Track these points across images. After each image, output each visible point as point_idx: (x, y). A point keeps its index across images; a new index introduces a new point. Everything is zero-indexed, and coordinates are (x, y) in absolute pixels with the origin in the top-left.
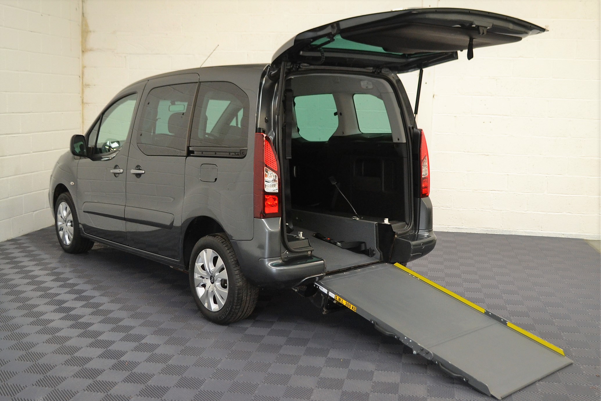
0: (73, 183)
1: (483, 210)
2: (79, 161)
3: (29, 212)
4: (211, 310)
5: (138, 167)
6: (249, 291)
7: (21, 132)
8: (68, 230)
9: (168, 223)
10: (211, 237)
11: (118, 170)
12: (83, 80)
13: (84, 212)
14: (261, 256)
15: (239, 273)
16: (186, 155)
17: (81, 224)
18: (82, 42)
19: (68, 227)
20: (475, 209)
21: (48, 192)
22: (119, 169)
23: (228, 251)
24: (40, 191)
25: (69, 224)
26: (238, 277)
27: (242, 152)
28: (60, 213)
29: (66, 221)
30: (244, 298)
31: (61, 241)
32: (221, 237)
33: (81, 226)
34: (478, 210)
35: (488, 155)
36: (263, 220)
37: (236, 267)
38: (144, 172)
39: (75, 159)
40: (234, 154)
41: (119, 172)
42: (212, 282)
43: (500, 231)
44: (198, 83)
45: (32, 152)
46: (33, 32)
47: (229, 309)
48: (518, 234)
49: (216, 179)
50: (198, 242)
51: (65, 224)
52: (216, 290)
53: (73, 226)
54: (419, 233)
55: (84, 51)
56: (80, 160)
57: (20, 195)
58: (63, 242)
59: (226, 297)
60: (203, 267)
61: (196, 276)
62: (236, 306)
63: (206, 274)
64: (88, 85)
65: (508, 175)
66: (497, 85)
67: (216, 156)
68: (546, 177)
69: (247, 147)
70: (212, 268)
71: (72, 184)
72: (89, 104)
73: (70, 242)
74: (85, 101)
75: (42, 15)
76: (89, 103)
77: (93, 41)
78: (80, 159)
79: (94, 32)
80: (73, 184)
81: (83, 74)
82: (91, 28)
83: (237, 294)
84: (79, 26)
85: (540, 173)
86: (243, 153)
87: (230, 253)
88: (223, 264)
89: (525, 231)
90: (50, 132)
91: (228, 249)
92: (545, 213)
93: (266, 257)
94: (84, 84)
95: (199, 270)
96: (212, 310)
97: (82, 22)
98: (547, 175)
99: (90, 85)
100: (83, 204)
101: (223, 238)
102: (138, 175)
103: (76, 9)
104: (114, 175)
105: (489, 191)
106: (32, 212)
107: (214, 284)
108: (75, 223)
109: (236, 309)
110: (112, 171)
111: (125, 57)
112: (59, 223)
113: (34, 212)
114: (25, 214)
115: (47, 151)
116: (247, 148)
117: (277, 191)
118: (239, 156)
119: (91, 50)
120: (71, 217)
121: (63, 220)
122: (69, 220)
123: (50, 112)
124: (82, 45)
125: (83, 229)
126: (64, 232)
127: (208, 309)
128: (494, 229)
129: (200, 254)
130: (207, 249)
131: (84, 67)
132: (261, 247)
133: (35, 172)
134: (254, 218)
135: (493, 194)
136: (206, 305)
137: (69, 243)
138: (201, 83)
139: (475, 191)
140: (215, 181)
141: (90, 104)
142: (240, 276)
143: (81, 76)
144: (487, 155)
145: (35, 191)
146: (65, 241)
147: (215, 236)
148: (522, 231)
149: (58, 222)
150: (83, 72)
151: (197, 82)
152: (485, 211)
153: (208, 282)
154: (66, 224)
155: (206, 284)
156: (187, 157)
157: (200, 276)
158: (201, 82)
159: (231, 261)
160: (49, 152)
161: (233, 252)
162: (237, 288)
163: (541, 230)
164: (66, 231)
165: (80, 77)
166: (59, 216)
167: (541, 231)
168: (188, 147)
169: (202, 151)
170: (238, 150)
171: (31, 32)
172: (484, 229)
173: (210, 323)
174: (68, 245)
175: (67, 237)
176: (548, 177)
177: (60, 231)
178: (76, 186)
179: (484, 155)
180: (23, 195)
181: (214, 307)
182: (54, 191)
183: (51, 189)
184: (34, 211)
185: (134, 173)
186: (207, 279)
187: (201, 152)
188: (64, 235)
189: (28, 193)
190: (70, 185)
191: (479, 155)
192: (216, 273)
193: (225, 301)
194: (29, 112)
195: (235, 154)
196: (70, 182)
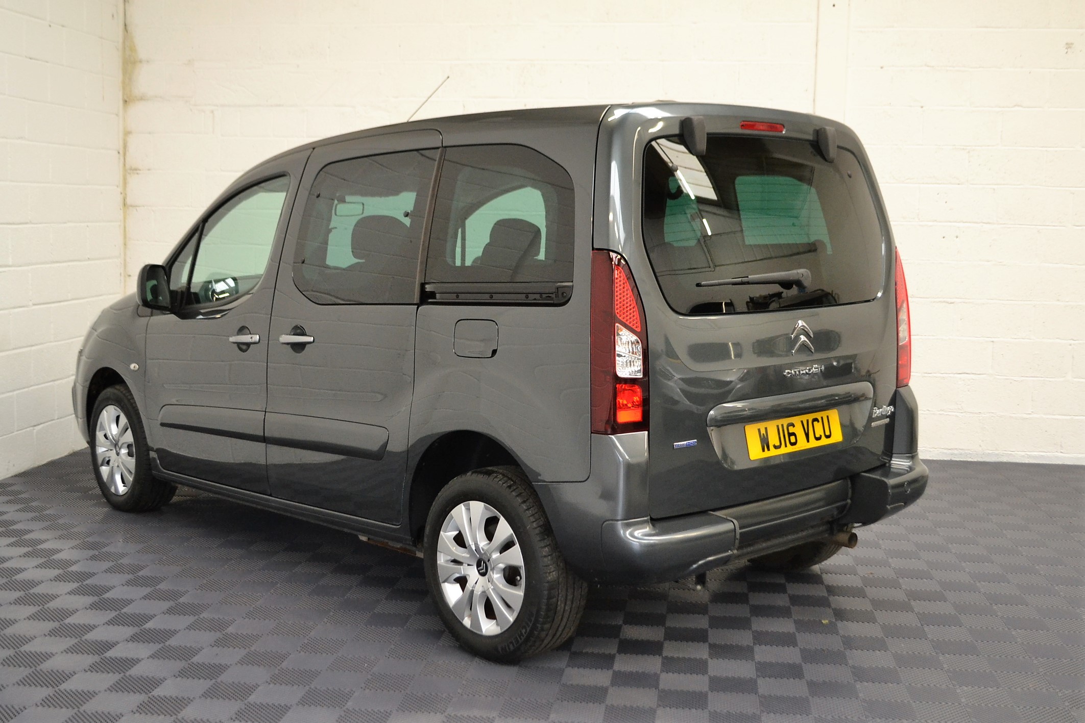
0: (137, 366)
1: (945, 413)
2: (149, 319)
3: (26, 428)
4: (479, 633)
5: (299, 330)
6: (570, 591)
7: (10, 263)
8: (122, 463)
9: (374, 446)
10: (481, 476)
11: (250, 336)
12: (125, 159)
13: (163, 425)
14: (608, 515)
15: (550, 554)
16: (418, 302)
17: (152, 450)
18: (124, 82)
19: (121, 458)
20: (928, 412)
21: (72, 384)
22: (251, 334)
23: (524, 507)
24: (47, 384)
25: (124, 451)
26: (547, 561)
27: (560, 293)
28: (102, 428)
29: (116, 445)
30: (561, 606)
31: (104, 487)
32: (503, 475)
33: (153, 454)
34: (934, 414)
35: (953, 303)
36: (612, 437)
37: (544, 539)
38: (311, 339)
39: (140, 316)
40: (538, 296)
41: (250, 340)
42: (481, 571)
43: (977, 454)
44: (440, 149)
45: (31, 303)
46: (34, 59)
47: (526, 630)
48: (1017, 461)
49: (494, 352)
50: (446, 487)
51: (115, 452)
52: (492, 589)
53: (135, 456)
54: (892, 462)
55: (127, 100)
56: (152, 318)
57: (8, 392)
58: (109, 490)
59: (517, 605)
60: (460, 540)
61: (442, 559)
62: (544, 623)
63: (468, 556)
64: (135, 170)
65: (993, 342)
66: (969, 162)
67: (492, 301)
68: (1070, 345)
69: (572, 282)
70: (483, 543)
71: (134, 367)
72: (137, 208)
73: (125, 488)
74: (129, 201)
75: (50, 26)
76: (137, 206)
77: (144, 81)
78: (152, 315)
79: (148, 62)
80: (136, 369)
81: (125, 146)
82: (142, 54)
83: (546, 598)
84: (118, 50)
85: (1057, 338)
86: (563, 293)
87: (528, 509)
88: (512, 534)
89: (1028, 453)
90: (65, 264)
91: (524, 502)
92: (1068, 417)
93: (619, 518)
94: (128, 166)
95: (449, 544)
96: (482, 631)
97: (124, 42)
98: (1072, 342)
99: (140, 170)
100: (161, 410)
101: (508, 478)
102: (299, 347)
103: (113, 16)
104: (237, 348)
105: (956, 375)
106: (32, 428)
107: (487, 576)
108: (140, 448)
109: (542, 630)
110: (232, 339)
111: (212, 112)
112: (100, 450)
113: (35, 428)
114: (17, 431)
115: (60, 302)
116: (570, 284)
117: (640, 375)
118: (552, 302)
119: (142, 98)
120: (129, 437)
121: (109, 443)
122: (126, 443)
123: (65, 223)
124: (124, 89)
125: (158, 461)
126: (112, 467)
127: (472, 630)
128: (966, 451)
129: (452, 512)
130: (471, 502)
131: (127, 133)
132: (608, 495)
133: (37, 345)
134: (591, 433)
135: (964, 380)
136: (467, 622)
137: (122, 491)
138: (447, 149)
139: (926, 375)
140: (492, 357)
141: (139, 206)
142: (552, 559)
143: (121, 152)
144: (951, 303)
145: (37, 385)
146: (113, 487)
147: (489, 473)
148: (1023, 453)
149: (97, 447)
150: (124, 144)
151: (438, 148)
152: (948, 415)
153: (472, 574)
154: (117, 451)
155: (468, 577)
156: (419, 305)
157: (449, 558)
158: (446, 147)
159: (532, 526)
160: (62, 303)
161: (534, 508)
162: (547, 585)
163: (1062, 451)
164: (118, 466)
165: (119, 153)
166: (100, 435)
167: (1062, 454)
168: (423, 285)
169: (456, 291)
170: (550, 288)
171: (30, 60)
172: (945, 451)
173: (477, 659)
174: (122, 495)
175: (118, 478)
176: (1074, 344)
177: (102, 465)
178: (143, 370)
179: (944, 302)
180: (15, 393)
181: (488, 628)
182: (88, 383)
183: (80, 380)
184: (35, 426)
185: (286, 342)
186: (468, 565)
187: (456, 294)
188: (112, 475)
189: (24, 388)
190: (129, 369)
191: (934, 302)
192: (493, 554)
193: (516, 614)
194: (26, 223)
195: (541, 297)
196: (130, 364)
